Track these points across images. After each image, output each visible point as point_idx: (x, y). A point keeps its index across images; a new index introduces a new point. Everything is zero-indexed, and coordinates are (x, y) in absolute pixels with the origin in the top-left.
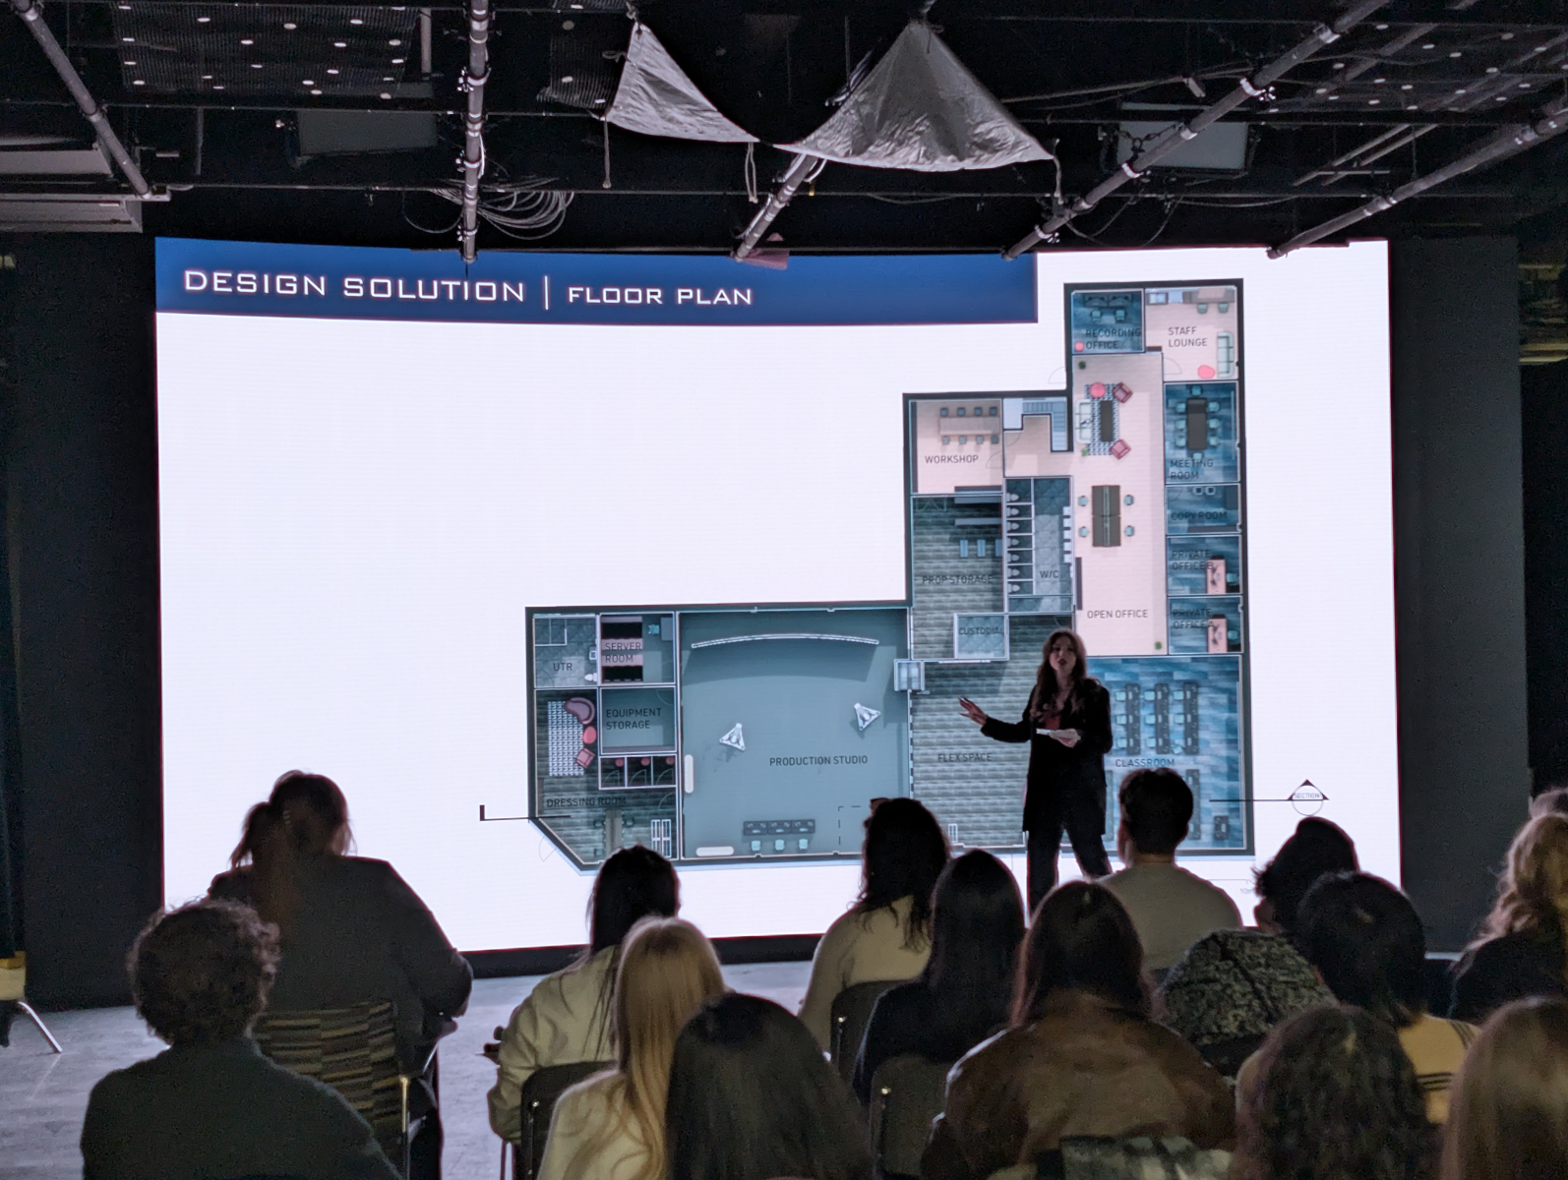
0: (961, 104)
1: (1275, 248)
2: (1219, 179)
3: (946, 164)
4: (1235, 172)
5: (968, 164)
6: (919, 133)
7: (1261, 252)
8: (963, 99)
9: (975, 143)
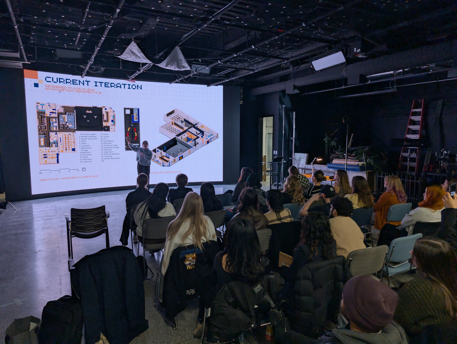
0: (181, 60)
1: (208, 85)
2: (206, 75)
3: (177, 69)
4: (208, 74)
5: (180, 70)
6: (175, 64)
7: (206, 86)
8: (181, 59)
9: (181, 66)
